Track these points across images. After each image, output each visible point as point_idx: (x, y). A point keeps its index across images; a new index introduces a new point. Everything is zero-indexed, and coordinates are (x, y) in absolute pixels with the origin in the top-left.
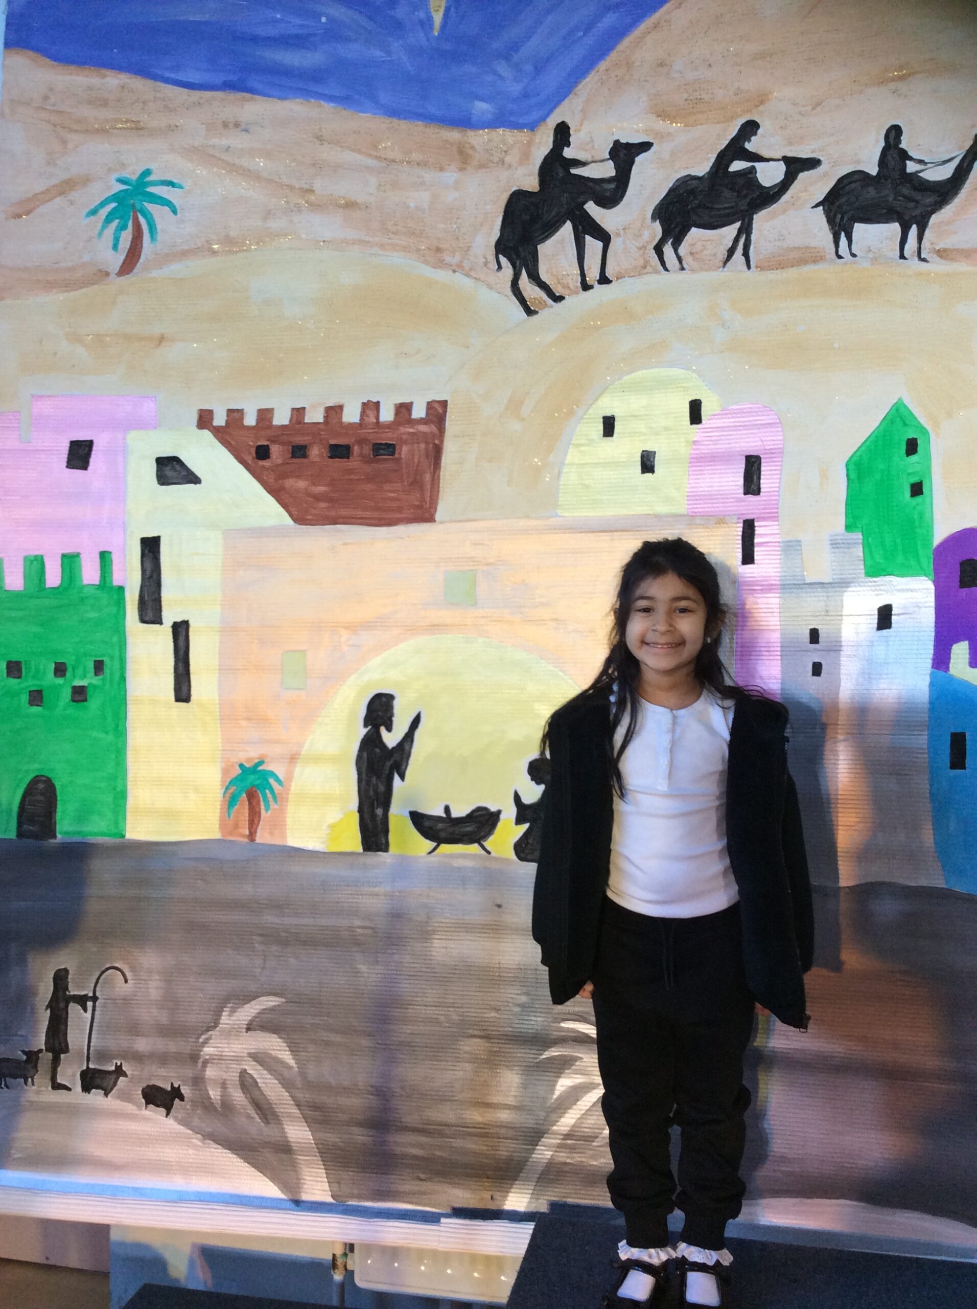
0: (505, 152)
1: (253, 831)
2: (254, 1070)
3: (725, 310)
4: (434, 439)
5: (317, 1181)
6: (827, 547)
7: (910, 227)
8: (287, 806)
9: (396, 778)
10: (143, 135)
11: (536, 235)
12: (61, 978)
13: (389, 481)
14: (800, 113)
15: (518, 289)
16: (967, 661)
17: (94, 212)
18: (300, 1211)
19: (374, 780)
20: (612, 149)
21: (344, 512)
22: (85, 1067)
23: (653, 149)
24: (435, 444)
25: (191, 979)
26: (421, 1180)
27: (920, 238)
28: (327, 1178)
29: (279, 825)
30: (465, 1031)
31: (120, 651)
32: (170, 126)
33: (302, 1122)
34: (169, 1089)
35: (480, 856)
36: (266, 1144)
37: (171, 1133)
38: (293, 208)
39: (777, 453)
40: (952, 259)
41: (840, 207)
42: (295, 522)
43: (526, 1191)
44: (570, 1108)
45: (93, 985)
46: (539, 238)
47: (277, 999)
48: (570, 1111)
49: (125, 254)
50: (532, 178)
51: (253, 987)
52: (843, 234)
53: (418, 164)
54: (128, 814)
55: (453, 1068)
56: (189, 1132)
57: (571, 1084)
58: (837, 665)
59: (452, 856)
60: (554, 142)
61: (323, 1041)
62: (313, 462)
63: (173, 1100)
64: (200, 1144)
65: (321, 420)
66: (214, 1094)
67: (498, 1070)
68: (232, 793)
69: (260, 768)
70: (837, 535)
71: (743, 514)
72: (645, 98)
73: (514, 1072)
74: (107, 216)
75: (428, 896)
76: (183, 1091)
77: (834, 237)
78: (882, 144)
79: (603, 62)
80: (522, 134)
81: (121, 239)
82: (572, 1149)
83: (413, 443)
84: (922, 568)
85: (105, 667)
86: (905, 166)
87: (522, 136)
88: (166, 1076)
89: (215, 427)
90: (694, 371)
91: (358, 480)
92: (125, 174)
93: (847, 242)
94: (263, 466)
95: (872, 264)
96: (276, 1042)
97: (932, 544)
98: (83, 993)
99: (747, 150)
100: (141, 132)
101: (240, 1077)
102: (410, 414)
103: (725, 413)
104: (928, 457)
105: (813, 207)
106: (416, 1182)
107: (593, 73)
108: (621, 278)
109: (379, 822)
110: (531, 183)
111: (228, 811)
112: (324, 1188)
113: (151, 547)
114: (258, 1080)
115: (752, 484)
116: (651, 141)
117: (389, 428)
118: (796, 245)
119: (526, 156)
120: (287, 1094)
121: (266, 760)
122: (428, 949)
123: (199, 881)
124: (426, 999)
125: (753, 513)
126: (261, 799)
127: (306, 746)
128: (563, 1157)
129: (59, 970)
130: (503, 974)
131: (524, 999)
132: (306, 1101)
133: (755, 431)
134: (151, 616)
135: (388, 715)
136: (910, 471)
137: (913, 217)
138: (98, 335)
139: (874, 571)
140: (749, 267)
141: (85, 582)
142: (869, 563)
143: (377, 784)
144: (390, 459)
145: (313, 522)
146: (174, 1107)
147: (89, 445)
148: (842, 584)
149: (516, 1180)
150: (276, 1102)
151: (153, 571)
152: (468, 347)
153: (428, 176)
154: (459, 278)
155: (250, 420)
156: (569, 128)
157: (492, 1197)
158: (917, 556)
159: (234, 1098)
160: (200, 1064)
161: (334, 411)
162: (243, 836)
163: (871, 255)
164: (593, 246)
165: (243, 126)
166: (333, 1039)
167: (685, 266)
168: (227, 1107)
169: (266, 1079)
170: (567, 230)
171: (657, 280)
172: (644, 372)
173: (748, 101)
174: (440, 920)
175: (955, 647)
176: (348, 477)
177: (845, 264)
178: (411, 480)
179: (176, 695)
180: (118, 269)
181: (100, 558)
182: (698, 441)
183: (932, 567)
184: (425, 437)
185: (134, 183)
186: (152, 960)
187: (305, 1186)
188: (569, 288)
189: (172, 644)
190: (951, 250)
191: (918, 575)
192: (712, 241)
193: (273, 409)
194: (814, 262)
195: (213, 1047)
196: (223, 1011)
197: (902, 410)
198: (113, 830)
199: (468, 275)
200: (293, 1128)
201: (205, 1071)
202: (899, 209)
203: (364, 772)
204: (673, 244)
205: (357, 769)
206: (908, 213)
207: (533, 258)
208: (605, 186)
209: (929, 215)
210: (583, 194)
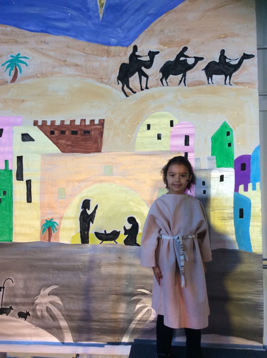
0: (120, 53)
1: (50, 239)
3: (179, 97)
5: (69, 337)
6: (207, 160)
7: (227, 76)
8: (59, 231)
9: (91, 223)
11: (129, 75)
13: (88, 141)
14: (198, 45)
15: (124, 90)
16: (243, 190)
17: (4, 65)
18: (65, 345)
19: (85, 223)
20: (149, 53)
21: (76, 149)
24: (101, 131)
25: (32, 281)
26: (99, 335)
27: (230, 79)
28: (72, 336)
29: (57, 237)
30: (111, 293)
31: (11, 188)
32: (26, 42)
33: (64, 320)
34: (26, 312)
35: (114, 244)
36: (54, 327)
37: (26, 325)
38: (61, 66)
39: (193, 135)
40: (238, 85)
41: (209, 70)
42: (62, 152)
43: (128, 337)
44: (140, 313)
45: (3, 284)
47: (57, 286)
48: (140, 314)
49: (13, 77)
50: (127, 60)
51: (50, 283)
52: (210, 78)
54: (13, 235)
55: (107, 303)
56: (31, 324)
57: (140, 306)
58: (209, 191)
59: (106, 244)
60: (133, 50)
61: (70, 297)
62: (67, 136)
63: (27, 316)
64: (35, 328)
65: (69, 124)
66: (39, 313)
67: (120, 303)
68: (44, 228)
69: (52, 221)
70: (209, 157)
71: (185, 151)
72: (157, 40)
73: (124, 304)
74: (7, 66)
75: (100, 256)
76: (30, 313)
77: (207, 78)
78: (220, 54)
79: (146, 30)
81: (11, 73)
82: (141, 324)
83: (95, 131)
84: (231, 165)
85: (6, 193)
86: (226, 60)
87: (124, 48)
88: (25, 309)
89: (38, 125)
90: (172, 113)
91: (80, 140)
92: (13, 55)
94: (53, 136)
95: (218, 86)
96: (57, 298)
97: (234, 159)
99: (184, 55)
100: (17, 43)
101: (46, 308)
102: (94, 123)
103: (179, 124)
104: (233, 137)
106: (97, 336)
107: (143, 32)
108: (152, 87)
109: (86, 235)
110: (127, 61)
111: (43, 233)
112: (71, 339)
113: (20, 159)
114: (52, 309)
115: (187, 143)
117: (88, 126)
118: (198, 80)
119: (125, 54)
120: (60, 313)
121: (53, 219)
122: (100, 270)
123: (34, 253)
125: (187, 151)
126: (52, 230)
127: (65, 215)
128: (138, 326)
130: (121, 277)
131: (127, 283)
132: (66, 315)
133: (187, 129)
134: (20, 178)
135: (89, 205)
136: (228, 140)
137: (228, 74)
138: (5, 99)
139: (219, 166)
140: (185, 86)
141: (1, 169)
142: (218, 164)
143: (85, 225)
144: (88, 135)
145: (67, 152)
146: (27, 318)
147: (2, 130)
148: (211, 170)
149: (125, 334)
150: (57, 315)
151: (20, 166)
152: (110, 105)
153: (99, 58)
154: (107, 86)
155: (49, 123)
156: (137, 47)
157: (118, 339)
158: (230, 162)
159: (45, 314)
160: (35, 305)
161: (73, 122)
162: (47, 240)
163: (217, 83)
164: (144, 79)
165: (47, 43)
166: (73, 297)
167: (168, 85)
168: (43, 317)
169: (54, 309)
170: (137, 74)
171: (162, 88)
172: (158, 113)
173: (185, 42)
174: (103, 262)
175: (240, 186)
176: (77, 140)
177: (211, 85)
178: (95, 141)
179: (27, 201)
180: (11, 81)
181: (5, 162)
182: (172, 131)
183: (234, 165)
184: (99, 129)
185: (15, 57)
186: (20, 276)
187: (66, 338)
188: (137, 89)
189: (26, 186)
190: (238, 83)
191: (230, 167)
192: (176, 78)
193: (55, 121)
194: (203, 85)
195: (38, 300)
196: (41, 290)
197: (225, 124)
198: (9, 239)
199: (110, 85)
200: (62, 322)
201: (36, 307)
202: (224, 71)
203: (82, 221)
204: (165, 79)
205: (80, 221)
206: (227, 72)
207: (128, 81)
208: (147, 63)
209: (232, 73)
210: (141, 65)
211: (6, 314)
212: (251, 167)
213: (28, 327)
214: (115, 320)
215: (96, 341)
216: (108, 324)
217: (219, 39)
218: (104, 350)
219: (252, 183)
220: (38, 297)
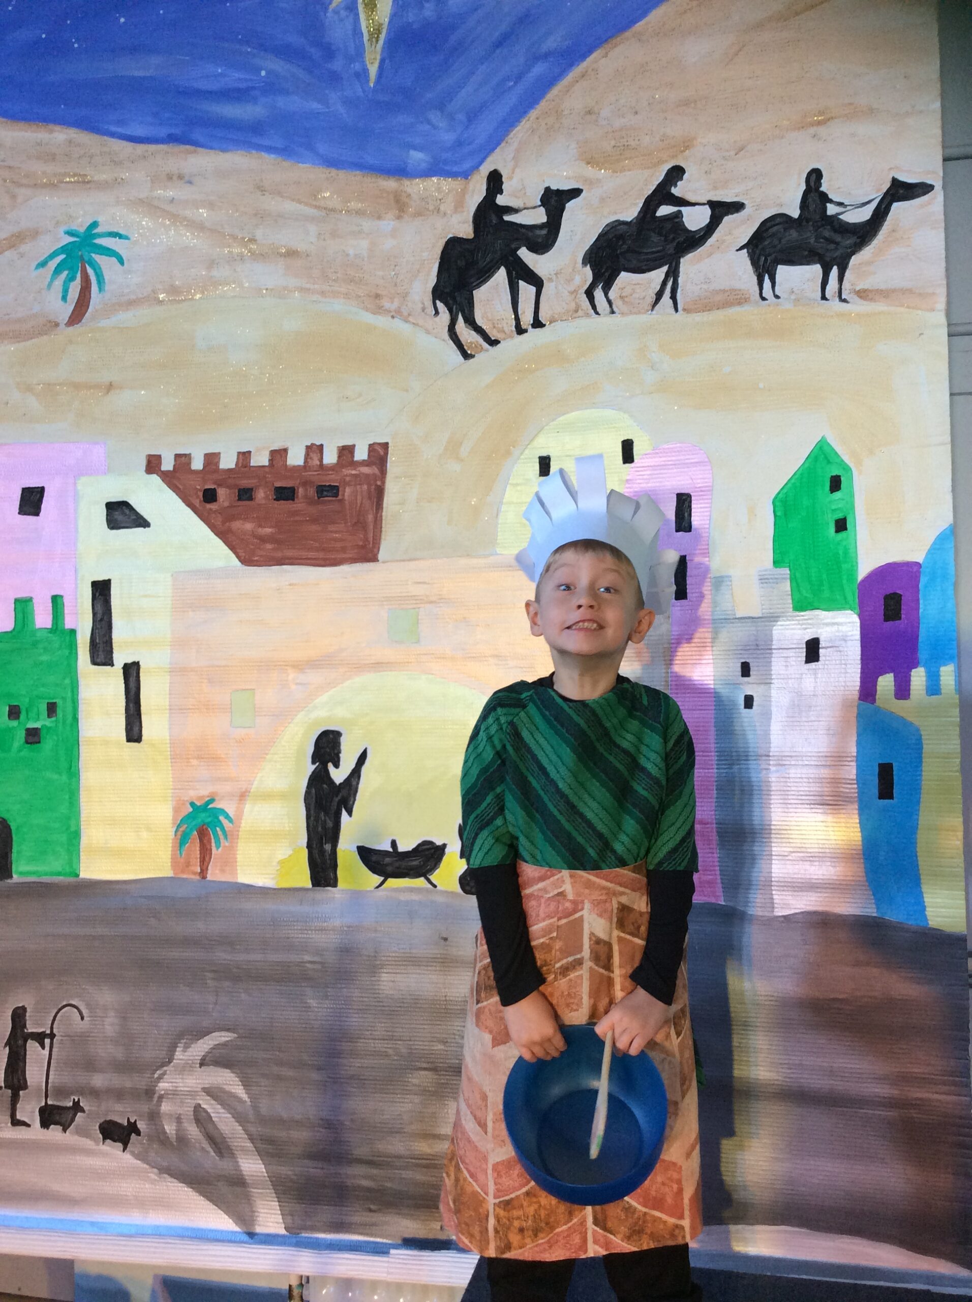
0: (440, 200)
1: (204, 868)
2: (209, 1105)
3: (654, 352)
4: (376, 480)
5: (271, 1214)
6: (756, 582)
7: (831, 269)
8: (237, 843)
9: (344, 813)
10: (90, 188)
11: (472, 280)
12: (19, 1016)
13: (333, 523)
14: (724, 158)
15: (455, 334)
16: (893, 693)
17: (43, 264)
18: (256, 1243)
19: (322, 815)
20: (543, 196)
21: (289, 553)
22: (43, 1104)
23: (583, 195)
24: (376, 485)
25: (145, 1016)
26: (374, 1211)
27: (842, 278)
28: (281, 1210)
29: (230, 862)
30: (413, 1064)
31: (73, 692)
32: (116, 180)
33: (254, 1155)
34: (126, 1124)
35: (427, 890)
36: (220, 1177)
37: (128, 1167)
38: (236, 258)
39: (708, 491)
40: (871, 300)
41: (763, 249)
42: (242, 563)
45: (50, 1022)
46: (474, 284)
47: (230, 1034)
49: (74, 305)
50: (466, 225)
51: (206, 1023)
52: (767, 277)
53: (357, 213)
54: (81, 853)
55: (402, 1100)
56: (145, 1166)
58: (768, 698)
59: (399, 890)
60: (487, 190)
61: (274, 1075)
62: (259, 505)
63: (129, 1135)
64: (156, 1178)
65: (267, 463)
66: (170, 1128)
67: (446, 1102)
68: (183, 832)
69: (210, 806)
70: (766, 570)
71: (677, 551)
72: (574, 145)
74: (56, 268)
75: (376, 931)
77: (758, 279)
78: (803, 187)
79: (533, 111)
80: (455, 182)
81: (70, 290)
83: (355, 485)
84: (846, 602)
85: (58, 709)
86: (825, 209)
87: (458, 184)
88: (122, 1112)
89: (163, 472)
90: (627, 412)
91: (303, 521)
92: (74, 227)
93: (770, 284)
94: (211, 509)
95: (795, 306)
96: (230, 1077)
97: (856, 578)
98: (40, 1030)
99: (673, 195)
100: (88, 186)
101: (195, 1111)
102: (353, 456)
103: (656, 452)
104: (852, 496)
105: (737, 250)
106: (367, 1214)
107: (524, 121)
108: (554, 321)
110: (466, 230)
111: (180, 850)
112: (278, 1221)
113: (101, 590)
114: (212, 1115)
115: (683, 521)
116: (581, 187)
117: (333, 470)
118: (722, 288)
119: (459, 205)
120: (241, 1128)
121: (216, 798)
122: (374, 983)
123: (152, 919)
125: (686, 550)
126: (212, 836)
127: (256, 784)
129: (18, 1008)
130: (449, 1007)
132: (259, 1135)
133: (686, 469)
134: (103, 656)
135: (336, 752)
136: (833, 507)
137: (835, 259)
138: (49, 384)
139: (801, 606)
140: (676, 310)
141: (37, 627)
142: (797, 598)
143: (325, 821)
144: (332, 501)
145: (258, 563)
146: (131, 1141)
147: (41, 491)
148: (772, 618)
150: (230, 1136)
151: (103, 614)
152: (407, 391)
153: (367, 224)
154: (398, 324)
155: (197, 464)
156: (501, 176)
158: (842, 589)
159: (188, 1133)
160: (155, 1099)
161: (279, 455)
162: (195, 873)
163: (793, 297)
164: (527, 291)
165: (187, 178)
166: (283, 1073)
167: (615, 309)
168: (182, 1140)
169: (219, 1113)
170: (501, 275)
171: (589, 324)
172: (579, 413)
173: (674, 147)
174: (388, 954)
175: (880, 679)
176: (292, 519)
177: (769, 305)
178: (355, 520)
179: (127, 736)
180: (67, 319)
181: (52, 602)
182: (630, 480)
183: (857, 600)
184: (368, 479)
185: (82, 235)
186: (107, 997)
187: (261, 1219)
188: (503, 332)
189: (124, 685)
190: (871, 291)
191: (844, 609)
192: (641, 284)
193: (219, 453)
194: (740, 303)
195: (168, 1082)
196: (177, 1047)
197: (826, 448)
198: (68, 869)
199: (406, 321)
200: (247, 1161)
201: (161, 1106)
202: (820, 251)
203: (313, 808)
204: (603, 288)
205: (306, 807)
206: (828, 254)
207: (469, 303)
208: (538, 232)
209: (849, 256)
210: (517, 239)
211: (60, 1128)
212: (921, 606)
213: (133, 1173)
214: (428, 1162)
215: (365, 1231)
216: (406, 1174)
217: (799, 129)
218: (386, 1265)
219: (923, 666)
220: (166, 1071)
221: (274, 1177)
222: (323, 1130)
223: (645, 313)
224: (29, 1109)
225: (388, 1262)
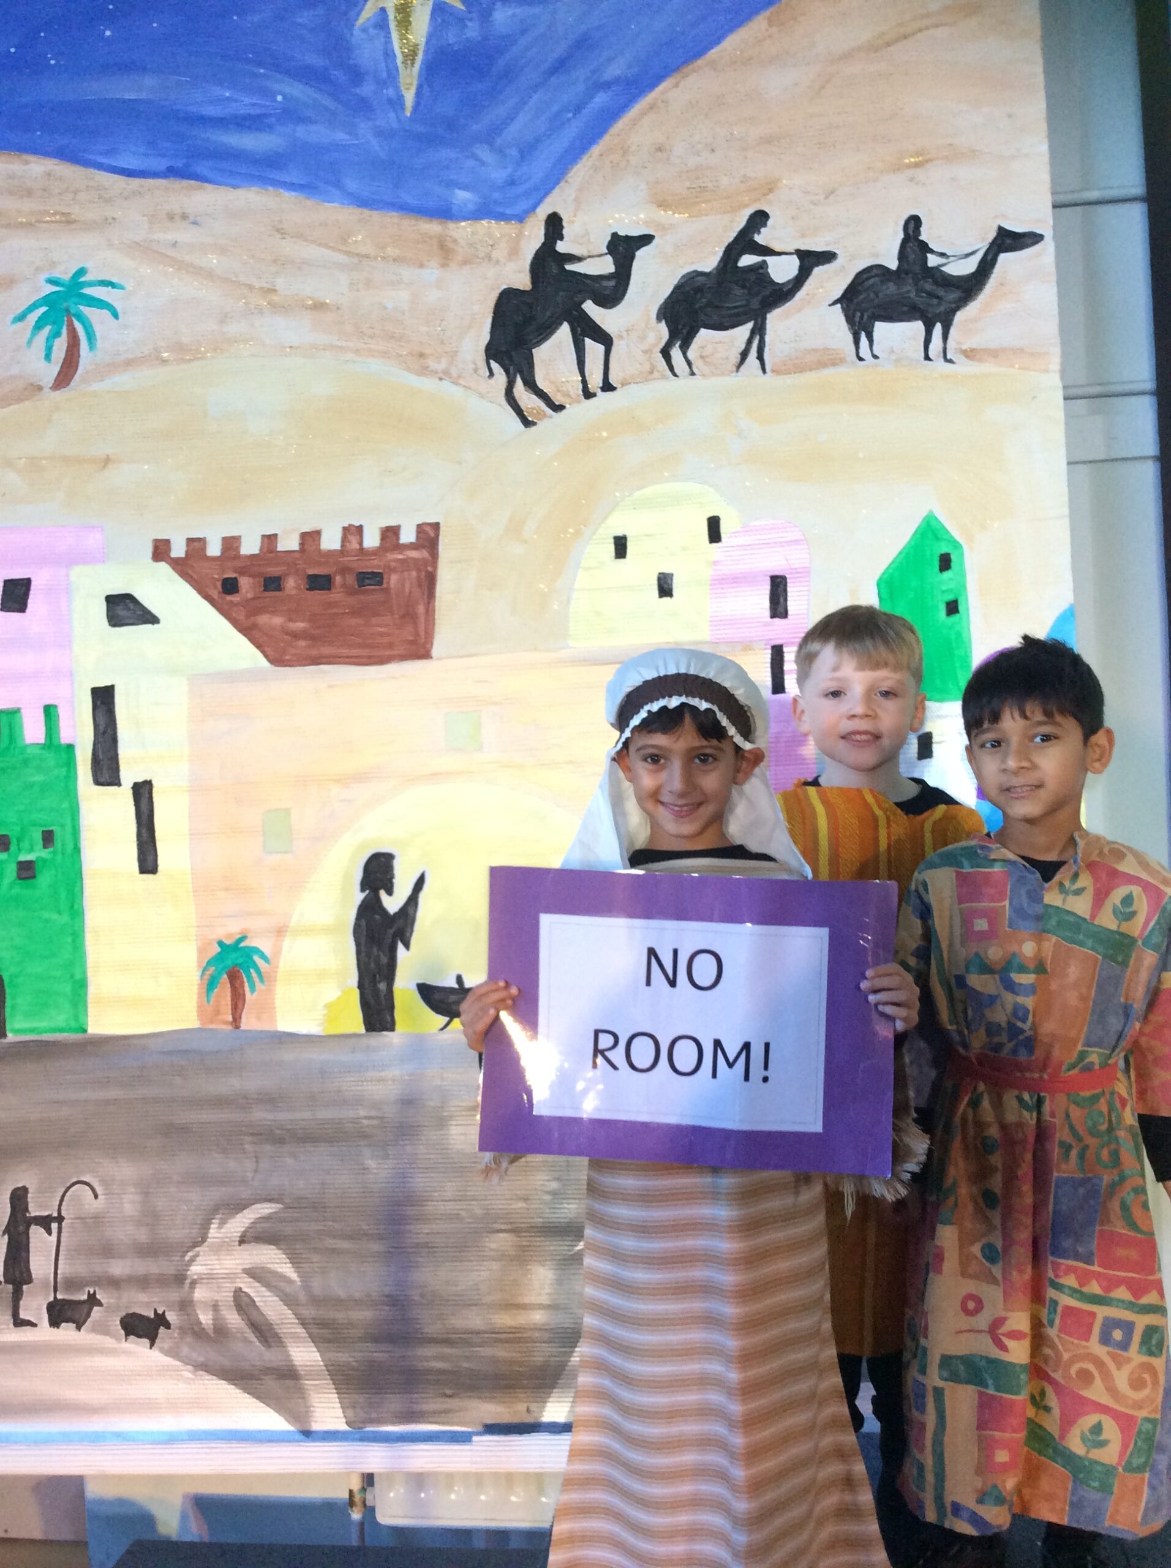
0: (492, 246)
1: (237, 1016)
2: (250, 1288)
3: (740, 418)
4: (426, 566)
5: (328, 1408)
7: (934, 325)
8: (275, 986)
9: (400, 947)
10: (76, 229)
11: (531, 337)
12: (19, 1198)
13: (376, 614)
14: (813, 203)
15: (513, 398)
17: (21, 317)
18: (314, 1440)
19: (375, 950)
20: (610, 242)
21: (326, 650)
22: (52, 1299)
23: (655, 242)
24: (427, 572)
25: (172, 1190)
26: (450, 1396)
27: (945, 337)
28: (340, 1403)
29: (267, 1008)
30: (490, 1226)
31: (73, 819)
32: (107, 219)
33: (307, 1342)
34: (152, 1316)
36: (268, 1371)
37: (157, 1366)
38: (253, 310)
39: (804, 573)
40: (980, 360)
41: (858, 304)
42: (271, 664)
43: (567, 1399)
45: (58, 1203)
46: (534, 341)
47: (273, 1205)
49: (60, 365)
51: (245, 1193)
52: (863, 335)
53: (394, 260)
54: (90, 1006)
55: (478, 1268)
56: (178, 1363)
60: (545, 235)
61: (327, 1249)
62: (291, 596)
63: (158, 1329)
64: (191, 1376)
65: (295, 546)
66: (205, 1318)
67: (529, 1267)
68: (210, 975)
69: (242, 945)
71: (771, 639)
72: (643, 186)
73: (547, 1267)
74: (37, 322)
75: (442, 1079)
76: (168, 1318)
77: (854, 337)
78: (901, 235)
79: (596, 146)
80: (509, 226)
81: (54, 348)
83: (402, 572)
85: (55, 837)
86: (926, 260)
87: (510, 228)
88: (147, 1302)
89: (172, 559)
90: (713, 485)
91: (342, 614)
92: (56, 274)
94: (232, 602)
95: (896, 367)
98: (46, 1213)
99: (756, 243)
100: (73, 226)
101: (234, 1296)
102: (398, 538)
103: (746, 529)
104: (963, 575)
105: (830, 305)
106: (441, 1400)
107: (585, 158)
108: (626, 385)
109: (383, 998)
110: (523, 282)
111: (207, 996)
112: (337, 1415)
113: (103, 698)
114: (256, 1299)
115: (778, 606)
117: (376, 555)
118: (814, 347)
119: (514, 251)
120: (290, 1312)
121: (249, 935)
122: (442, 1137)
123: (177, 1078)
124: (444, 1194)
125: (781, 639)
126: (245, 980)
127: (295, 917)
129: (18, 1189)
131: (554, 1185)
132: (313, 1319)
133: (780, 549)
134: (107, 776)
135: (388, 876)
136: (944, 588)
137: (936, 315)
138: (32, 458)
140: (764, 371)
141: (28, 741)
143: (379, 956)
144: (374, 590)
145: (292, 663)
146: (159, 1336)
147: (26, 583)
149: (555, 1388)
150: (278, 1322)
151: (106, 727)
152: (459, 463)
153: (407, 273)
154: (446, 387)
155: (214, 549)
156: (561, 220)
157: (528, 1410)
158: (956, 678)
159: (228, 1321)
160: (187, 1286)
161: (310, 538)
162: (226, 1023)
164: (594, 349)
166: (338, 1246)
167: (695, 370)
168: (221, 1331)
169: (264, 1296)
170: (564, 331)
171: (666, 387)
172: (657, 487)
173: (755, 189)
176: (329, 612)
177: (868, 367)
178: (403, 612)
179: (140, 866)
180: (53, 382)
181: (45, 712)
182: (717, 562)
184: (417, 564)
185: (67, 284)
186: (125, 1170)
187: (317, 1414)
188: (569, 396)
189: (132, 809)
190: (979, 350)
192: (724, 343)
193: (240, 537)
194: (834, 364)
195: (202, 1265)
196: (211, 1223)
197: (933, 523)
198: (73, 1024)
199: (457, 384)
200: (298, 1349)
201: (194, 1292)
202: (921, 307)
203: (363, 941)
204: (681, 347)
205: (355, 941)
206: (930, 309)
207: (529, 363)
208: (605, 283)
209: (953, 312)
210: (580, 292)
211: (73, 1326)
213: (162, 1372)
214: (511, 1335)
215: (439, 1420)
216: (487, 1351)
217: (894, 171)
218: (469, 1453)
220: (199, 1252)
221: (333, 1365)
222: (387, 1308)
223: (729, 375)
224: (34, 1306)
225: (471, 1450)
